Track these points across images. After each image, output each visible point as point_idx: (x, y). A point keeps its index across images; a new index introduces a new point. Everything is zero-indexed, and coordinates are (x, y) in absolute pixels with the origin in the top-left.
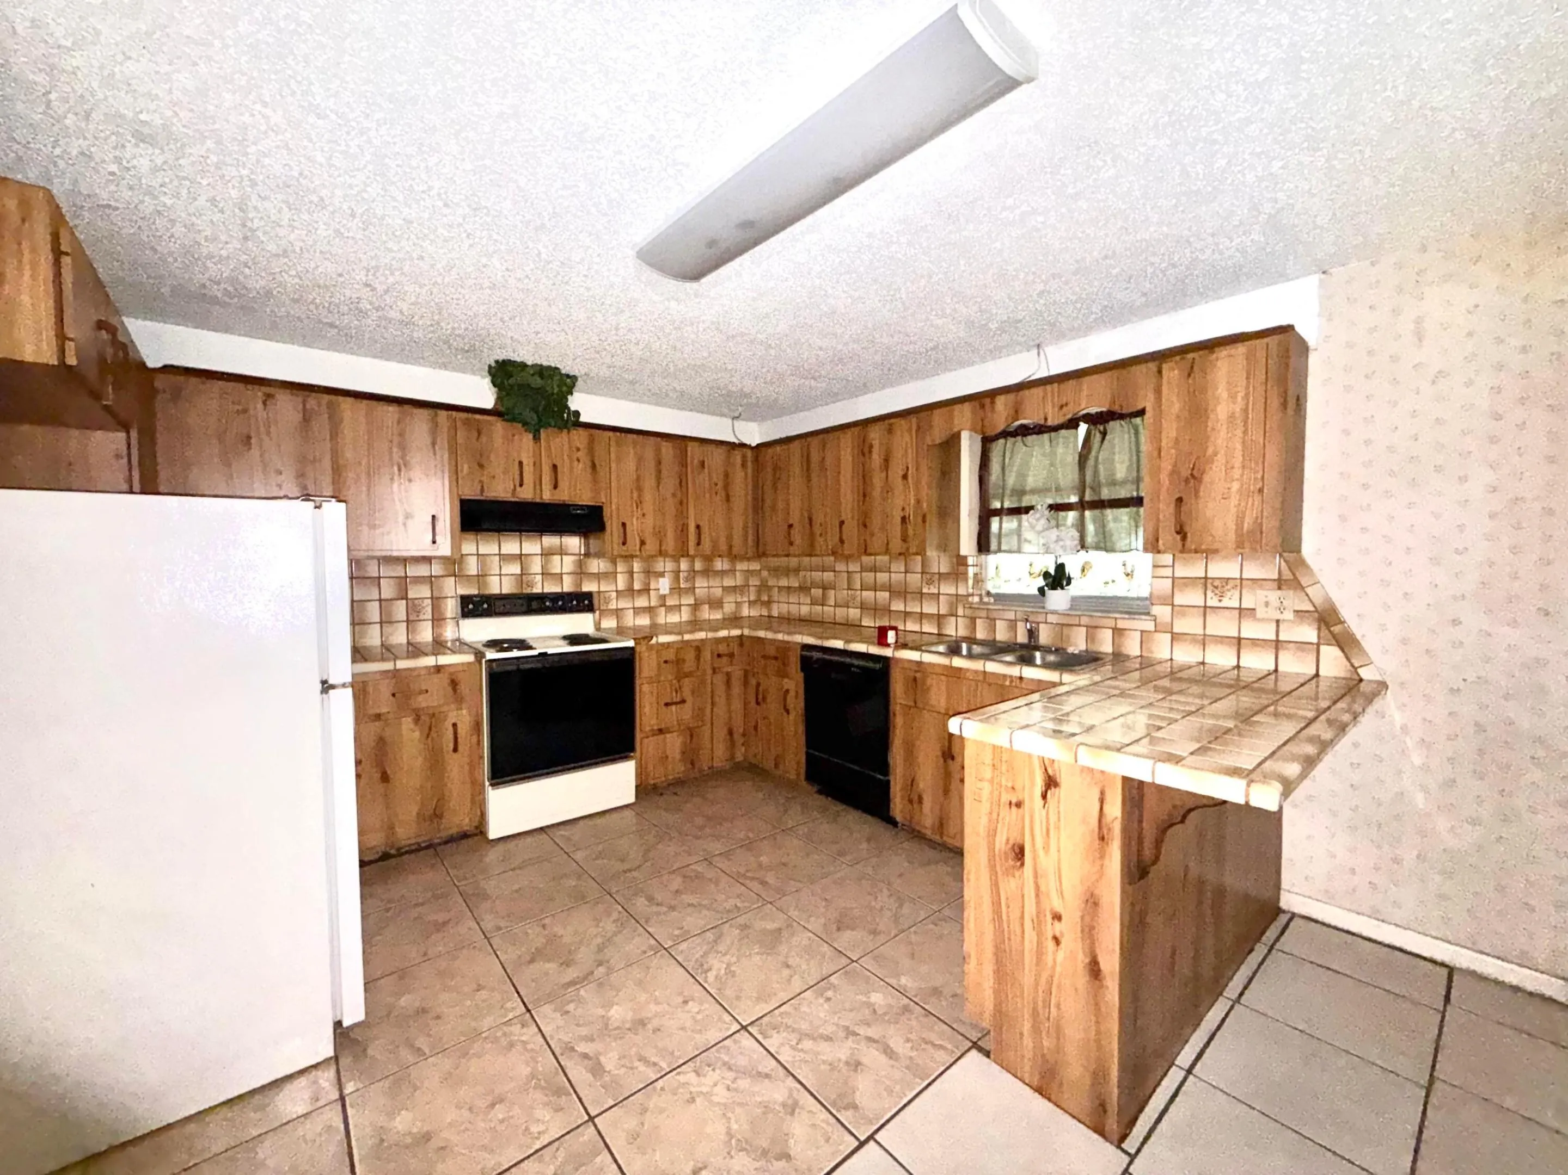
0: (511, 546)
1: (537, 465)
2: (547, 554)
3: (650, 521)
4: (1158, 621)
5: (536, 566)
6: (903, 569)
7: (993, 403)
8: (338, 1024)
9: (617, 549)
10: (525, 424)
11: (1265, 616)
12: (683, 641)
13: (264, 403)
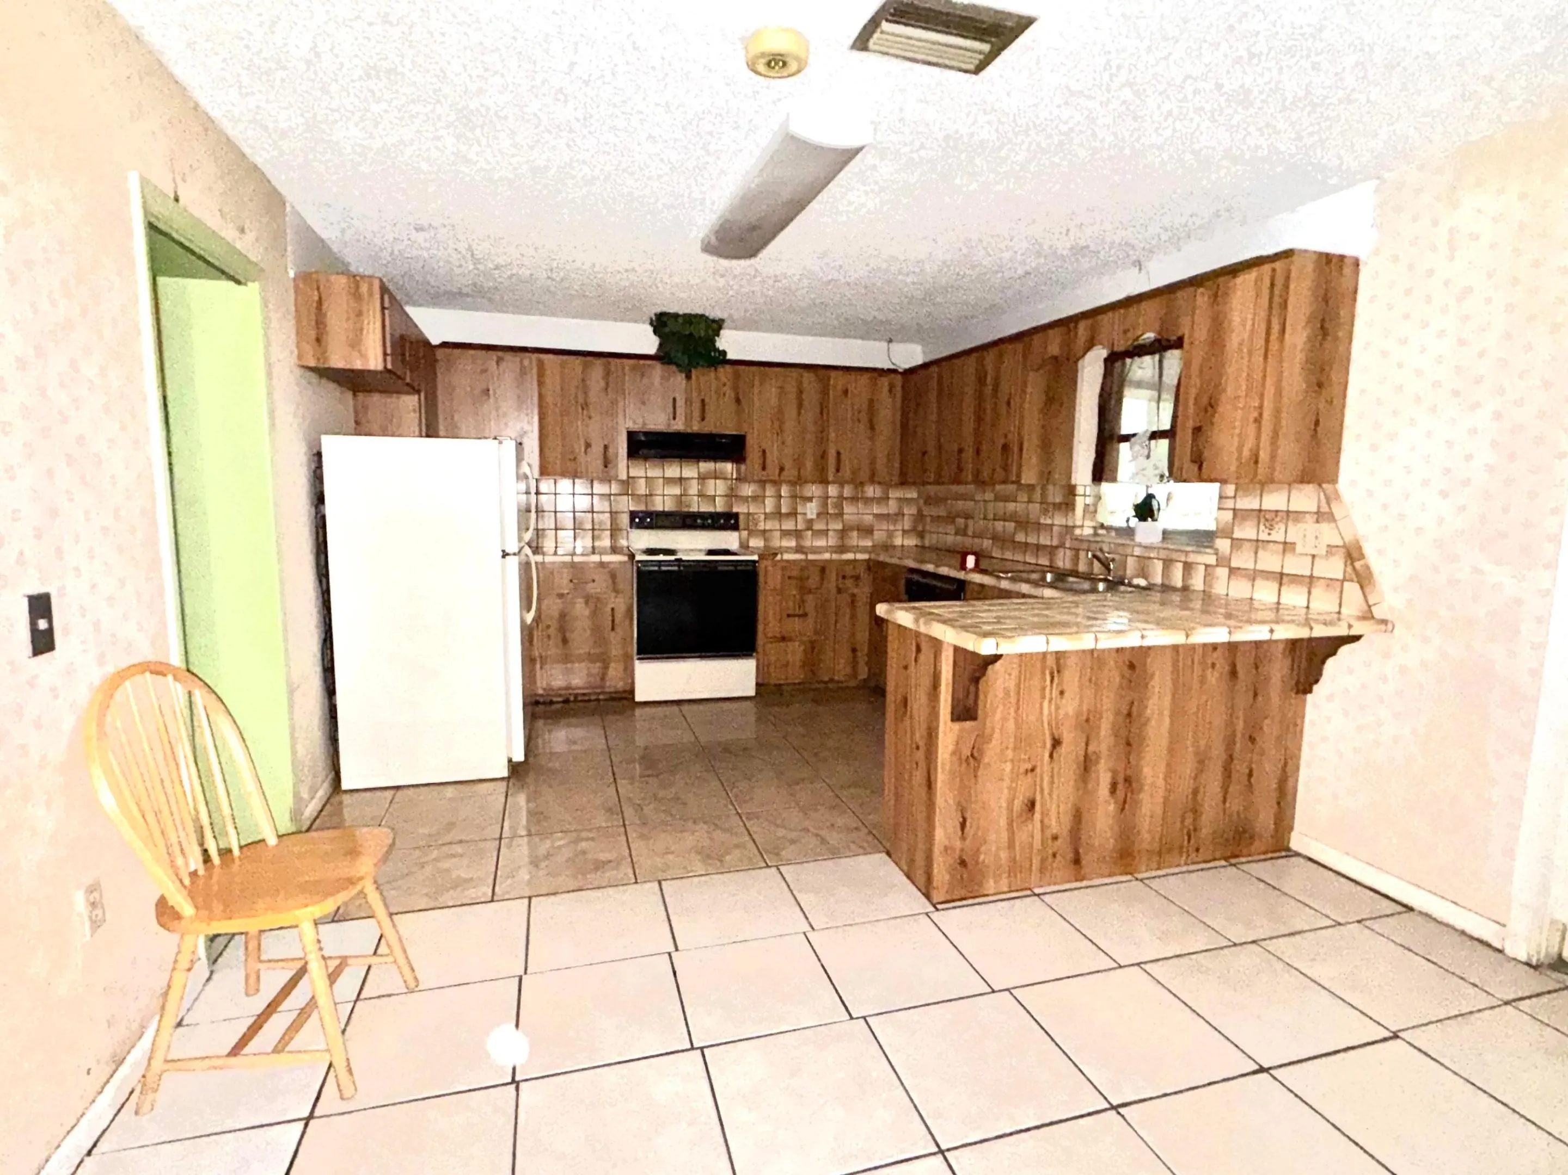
0: (673, 470)
1: (689, 402)
2: (702, 478)
3: (788, 451)
4: (1220, 554)
5: (694, 489)
6: (1026, 500)
7: (1076, 327)
8: (510, 761)
9: (759, 474)
10: (678, 365)
11: (1304, 551)
12: (806, 560)
13: (498, 363)
